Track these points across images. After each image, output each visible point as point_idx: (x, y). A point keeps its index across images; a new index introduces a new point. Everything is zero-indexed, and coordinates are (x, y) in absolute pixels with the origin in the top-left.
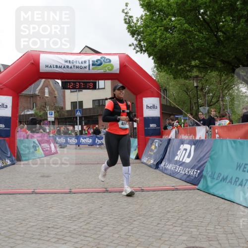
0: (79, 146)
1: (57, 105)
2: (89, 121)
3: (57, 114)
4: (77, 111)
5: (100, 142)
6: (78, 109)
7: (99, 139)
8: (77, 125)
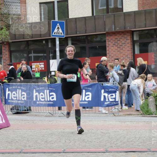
0: (60, 109)
1: (6, 11)
2: (83, 48)
3: (7, 33)
4: (55, 24)
5: (110, 98)
6: (57, 20)
7: (109, 92)
8: (54, 58)
